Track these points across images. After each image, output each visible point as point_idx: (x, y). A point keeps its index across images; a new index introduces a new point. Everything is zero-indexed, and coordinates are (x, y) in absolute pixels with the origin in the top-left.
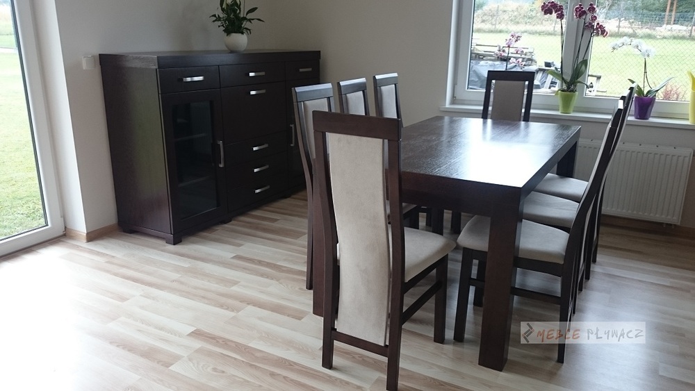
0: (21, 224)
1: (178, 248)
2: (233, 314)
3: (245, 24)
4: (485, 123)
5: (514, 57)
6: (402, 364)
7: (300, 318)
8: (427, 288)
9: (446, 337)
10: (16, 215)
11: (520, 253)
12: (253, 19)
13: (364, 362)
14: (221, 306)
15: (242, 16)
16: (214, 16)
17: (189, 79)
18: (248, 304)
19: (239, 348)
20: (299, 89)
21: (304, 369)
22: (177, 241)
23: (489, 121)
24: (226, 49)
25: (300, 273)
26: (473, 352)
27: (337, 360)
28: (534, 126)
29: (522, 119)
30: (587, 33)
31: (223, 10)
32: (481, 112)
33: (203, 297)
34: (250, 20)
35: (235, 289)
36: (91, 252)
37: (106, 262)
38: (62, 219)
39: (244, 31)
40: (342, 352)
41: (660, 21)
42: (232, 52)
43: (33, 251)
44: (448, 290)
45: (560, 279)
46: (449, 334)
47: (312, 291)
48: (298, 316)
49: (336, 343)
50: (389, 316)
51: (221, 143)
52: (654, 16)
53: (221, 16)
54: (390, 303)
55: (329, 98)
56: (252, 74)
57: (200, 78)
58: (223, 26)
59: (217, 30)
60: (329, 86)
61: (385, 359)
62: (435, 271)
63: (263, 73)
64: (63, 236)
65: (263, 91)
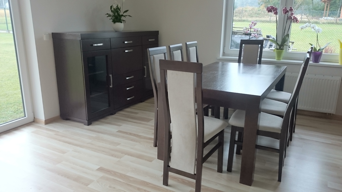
0: (11, 116)
1: (90, 127)
2: (118, 159)
3: (123, 18)
4: (239, 65)
5: (253, 33)
6: (203, 183)
7: (151, 161)
8: (214, 146)
9: (223, 170)
10: (9, 112)
11: (260, 128)
12: (126, 16)
13: (184, 182)
14: (112, 155)
15: (121, 14)
16: (108, 14)
17: (96, 45)
18: (125, 154)
19: (122, 176)
20: (150, 49)
21: (154, 186)
22: (89, 124)
23: (241, 64)
24: (113, 30)
25: (150, 139)
26: (237, 177)
27: (170, 182)
28: (263, 66)
29: (258, 63)
30: (289, 21)
31: (112, 11)
32: (238, 60)
33: (103, 151)
34: (125, 16)
35: (119, 147)
36: (47, 129)
37: (55, 134)
38: (33, 113)
39: (122, 21)
40: (172, 177)
41: (322, 16)
42: (116, 31)
43: (19, 129)
44: (224, 146)
45: (279, 141)
46: (225, 168)
47: (157, 148)
48: (150, 160)
49: (170, 173)
50: (196, 160)
51: (111, 76)
52: (319, 13)
53: (111, 14)
54: (197, 154)
55: (165, 53)
56: (126, 42)
57: (101, 44)
58: (112, 19)
59: (109, 20)
60: (165, 47)
61: (194, 181)
62: (217, 138)
63: (131, 42)
64: (33, 122)
65: (131, 50)
